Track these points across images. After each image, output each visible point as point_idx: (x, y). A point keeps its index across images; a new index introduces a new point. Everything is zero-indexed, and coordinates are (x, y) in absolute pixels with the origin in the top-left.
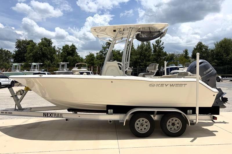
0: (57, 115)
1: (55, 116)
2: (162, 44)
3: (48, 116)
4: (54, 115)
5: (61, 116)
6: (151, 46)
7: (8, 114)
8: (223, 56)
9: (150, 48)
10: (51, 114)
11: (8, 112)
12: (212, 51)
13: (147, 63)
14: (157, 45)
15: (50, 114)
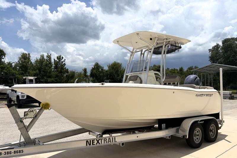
0: (107, 141)
1: (105, 142)
2: (64, 61)
3: (94, 143)
4: (103, 140)
5: (114, 140)
6: (52, 62)
7: (13, 154)
8: (114, 76)
9: (50, 63)
10: (99, 140)
11: (12, 151)
12: (107, 71)
13: (49, 79)
14: (58, 61)
15: (97, 140)
